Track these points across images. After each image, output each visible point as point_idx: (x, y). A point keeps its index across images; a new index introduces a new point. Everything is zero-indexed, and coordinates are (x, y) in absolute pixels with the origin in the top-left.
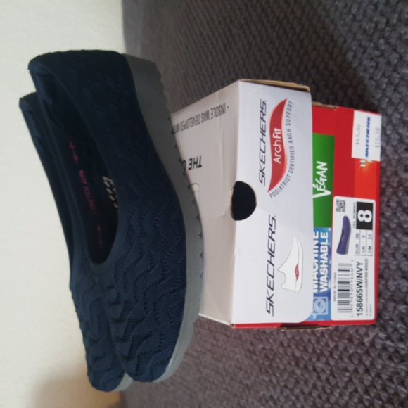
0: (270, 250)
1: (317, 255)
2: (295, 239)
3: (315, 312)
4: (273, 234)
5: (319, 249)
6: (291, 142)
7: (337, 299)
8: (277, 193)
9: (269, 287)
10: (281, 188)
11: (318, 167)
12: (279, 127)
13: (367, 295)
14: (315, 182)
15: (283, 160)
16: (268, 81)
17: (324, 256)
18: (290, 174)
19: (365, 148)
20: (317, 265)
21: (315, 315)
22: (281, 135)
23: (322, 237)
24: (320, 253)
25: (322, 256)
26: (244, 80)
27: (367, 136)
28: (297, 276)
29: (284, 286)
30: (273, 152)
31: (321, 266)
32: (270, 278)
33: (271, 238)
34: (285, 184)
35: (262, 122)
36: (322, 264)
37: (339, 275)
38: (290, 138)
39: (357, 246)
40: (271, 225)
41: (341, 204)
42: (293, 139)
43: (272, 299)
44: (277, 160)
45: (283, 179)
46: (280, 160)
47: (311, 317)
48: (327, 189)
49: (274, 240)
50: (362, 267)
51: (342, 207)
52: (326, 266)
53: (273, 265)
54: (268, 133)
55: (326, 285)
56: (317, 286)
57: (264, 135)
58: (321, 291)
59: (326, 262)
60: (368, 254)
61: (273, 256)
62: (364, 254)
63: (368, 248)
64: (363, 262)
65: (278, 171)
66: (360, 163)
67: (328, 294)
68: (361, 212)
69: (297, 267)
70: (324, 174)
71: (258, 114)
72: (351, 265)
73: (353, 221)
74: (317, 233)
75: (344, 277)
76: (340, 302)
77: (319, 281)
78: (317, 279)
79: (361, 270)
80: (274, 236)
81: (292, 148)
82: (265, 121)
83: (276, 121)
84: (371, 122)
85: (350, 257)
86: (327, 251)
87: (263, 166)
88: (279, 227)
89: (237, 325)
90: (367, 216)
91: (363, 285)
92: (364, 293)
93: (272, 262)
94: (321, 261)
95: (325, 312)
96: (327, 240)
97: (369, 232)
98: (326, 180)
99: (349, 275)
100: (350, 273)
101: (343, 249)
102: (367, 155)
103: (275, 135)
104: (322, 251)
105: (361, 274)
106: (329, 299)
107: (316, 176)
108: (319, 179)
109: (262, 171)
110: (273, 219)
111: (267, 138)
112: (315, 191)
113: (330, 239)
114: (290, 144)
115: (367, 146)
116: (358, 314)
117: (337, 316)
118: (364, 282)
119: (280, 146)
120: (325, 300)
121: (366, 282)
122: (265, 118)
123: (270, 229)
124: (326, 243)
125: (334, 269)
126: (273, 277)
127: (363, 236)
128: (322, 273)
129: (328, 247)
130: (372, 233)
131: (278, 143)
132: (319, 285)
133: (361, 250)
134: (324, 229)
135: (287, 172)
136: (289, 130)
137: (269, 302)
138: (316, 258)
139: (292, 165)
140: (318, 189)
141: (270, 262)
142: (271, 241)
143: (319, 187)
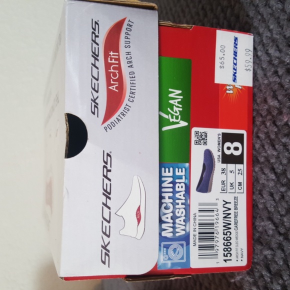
0: (106, 191)
1: (171, 195)
2: (135, 178)
3: (169, 259)
4: (109, 173)
5: (174, 188)
7: (198, 243)
8: (113, 125)
9: (105, 234)
10: (118, 120)
11: (171, 95)
13: (237, 238)
17: (180, 195)
18: (129, 103)
20: (171, 205)
21: (169, 262)
23: (177, 174)
24: (175, 192)
25: (177, 195)
29: (122, 232)
31: (177, 206)
32: (105, 223)
33: (106, 177)
34: (124, 115)
35: (95, 45)
36: (178, 204)
37: (200, 216)
38: (130, 62)
39: (223, 182)
40: (106, 162)
41: (202, 136)
42: (134, 63)
43: (108, 248)
44: (113, 88)
48: (182, 119)
49: (110, 180)
50: (231, 206)
51: (203, 139)
52: (184, 206)
53: (109, 208)
55: (183, 227)
57: (97, 59)
58: (177, 235)
59: (184, 201)
60: (237, 191)
61: (110, 198)
62: (233, 191)
63: (237, 184)
64: (232, 201)
66: (226, 90)
67: (186, 238)
68: (227, 144)
69: (139, 209)
70: (179, 103)
72: (216, 204)
74: (171, 169)
75: (207, 218)
76: (201, 247)
77: (174, 223)
78: (172, 221)
79: (230, 209)
80: (110, 175)
81: (131, 73)
85: (215, 195)
86: (184, 189)
87: (95, 94)
88: (116, 165)
90: (236, 149)
91: (232, 226)
92: (233, 236)
93: (109, 205)
94: (177, 201)
95: (182, 258)
96: (184, 177)
97: (239, 166)
99: (213, 216)
100: (215, 213)
101: (204, 186)
104: (177, 189)
105: (229, 214)
106: (188, 244)
108: (172, 110)
109: (94, 101)
110: (108, 155)
113: (188, 176)
116: (225, 261)
117: (197, 262)
118: (233, 223)
120: (182, 245)
121: (236, 223)
123: (104, 167)
124: (183, 180)
125: (194, 209)
126: (109, 222)
127: (231, 172)
128: (178, 215)
129: (185, 184)
130: (243, 167)
131: (115, 68)
132: (174, 228)
133: (229, 187)
134: (180, 165)
135: (126, 102)
137: (104, 251)
139: (133, 93)
140: (171, 120)
141: (105, 205)
142: (106, 181)
143: (173, 118)
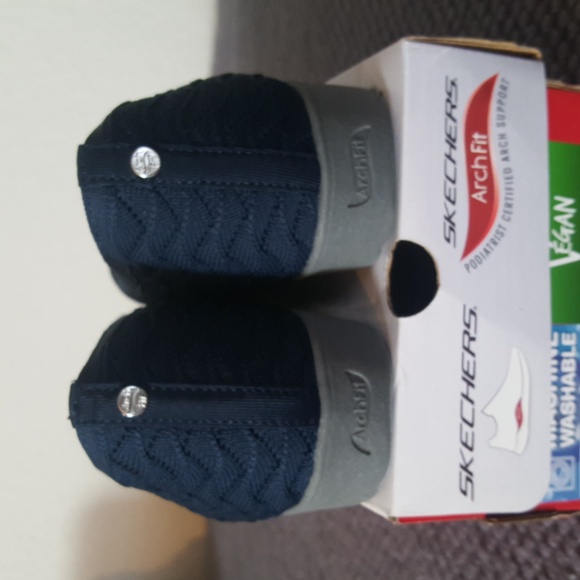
0: (467, 373)
1: (555, 378)
2: (515, 351)
3: (552, 486)
4: (472, 343)
5: (558, 367)
6: (506, 159)
8: (479, 260)
9: (465, 445)
10: (487, 252)
11: (558, 208)
12: (484, 130)
14: (553, 238)
15: (491, 195)
16: (460, 40)
17: (568, 379)
18: (505, 224)
20: (555, 397)
21: (551, 492)
22: (486, 147)
23: (564, 342)
24: (560, 374)
25: (564, 380)
26: (413, 38)
28: (520, 422)
29: (495, 443)
30: (471, 179)
31: (563, 398)
32: (465, 427)
33: (467, 349)
34: (495, 243)
35: (450, 122)
36: (564, 394)
38: (505, 152)
40: (468, 325)
42: (512, 154)
43: (470, 468)
44: (479, 197)
45: (491, 234)
46: (485, 196)
47: (547, 494)
48: (573, 249)
49: (473, 354)
52: (574, 398)
53: (472, 402)
54: (460, 143)
55: (571, 433)
56: (554, 437)
57: (453, 147)
58: (563, 445)
59: (573, 389)
61: (473, 385)
65: (481, 219)
69: (519, 406)
70: (570, 220)
71: (441, 106)
74: (556, 335)
77: (558, 426)
78: (554, 423)
80: (473, 346)
81: (508, 171)
82: (454, 120)
83: (477, 118)
86: (574, 368)
87: (451, 208)
88: (483, 328)
89: (403, 520)
93: (471, 396)
94: (564, 389)
95: (569, 484)
96: (574, 349)
98: (572, 232)
103: (476, 146)
104: (564, 369)
106: (577, 460)
107: (554, 226)
108: (559, 231)
109: (449, 219)
110: (471, 312)
111: (460, 155)
112: (553, 255)
114: (506, 164)
119: (484, 168)
120: (569, 462)
122: (455, 113)
123: (466, 332)
124: (573, 354)
126: (471, 425)
128: (564, 412)
129: (578, 360)
131: (481, 162)
132: (558, 434)
134: (570, 327)
135: (498, 220)
136: (502, 136)
137: (465, 474)
138: (554, 383)
139: (510, 206)
140: (558, 251)
141: (466, 397)
142: (468, 356)
143: (559, 246)
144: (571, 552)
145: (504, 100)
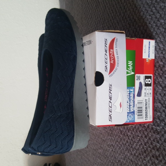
0: (110, 97)
1: (129, 98)
2: (119, 93)
3: (128, 119)
4: (111, 91)
5: (130, 95)
6: (117, 54)
7: (137, 114)
8: (112, 75)
9: (110, 111)
10: (114, 73)
11: (129, 63)
12: (113, 49)
13: (149, 112)
15: (114, 62)
16: (108, 31)
17: (132, 98)
18: (117, 67)
19: (148, 54)
20: (129, 101)
21: (128, 121)
22: (113, 52)
23: (131, 91)
24: (130, 97)
25: (131, 98)
26: (98, 31)
27: (149, 49)
28: (121, 107)
30: (110, 59)
31: (131, 102)
32: (110, 108)
33: (110, 93)
34: (115, 71)
35: (106, 47)
36: (131, 101)
37: (138, 105)
38: (117, 53)
39: (145, 93)
40: (110, 88)
41: (138, 77)
42: (118, 53)
43: (111, 116)
44: (112, 62)
46: (113, 62)
47: (127, 121)
48: (132, 72)
49: (111, 94)
50: (147, 101)
51: (139, 78)
52: (133, 102)
53: (111, 103)
54: (108, 52)
55: (133, 109)
56: (129, 110)
57: (106, 52)
58: (131, 111)
59: (133, 100)
60: (150, 96)
61: (111, 100)
62: (148, 96)
63: (149, 93)
64: (148, 99)
66: (146, 60)
67: (134, 112)
68: (147, 80)
69: (121, 103)
70: (131, 66)
71: (104, 44)
72: (143, 101)
73: (143, 83)
74: (129, 89)
75: (140, 105)
76: (138, 115)
77: (130, 107)
78: (129, 107)
79: (147, 102)
81: (118, 57)
82: (107, 47)
83: (111, 46)
84: (150, 43)
85: (142, 98)
86: (133, 96)
87: (106, 65)
88: (113, 88)
89: (98, 126)
90: (149, 81)
91: (148, 108)
92: (148, 111)
93: (111, 102)
94: (131, 100)
95: (132, 119)
97: (150, 87)
98: (132, 68)
99: (142, 105)
100: (143, 103)
101: (139, 95)
102: (149, 57)
103: (111, 52)
104: (131, 96)
105: (147, 104)
106: (134, 114)
107: (128, 67)
108: (129, 68)
109: (106, 67)
110: (111, 85)
111: (108, 54)
112: (127, 73)
113: (134, 91)
114: (117, 55)
115: (149, 53)
116: (146, 119)
117: (137, 120)
118: (148, 107)
119: (113, 56)
120: (132, 115)
121: (149, 107)
122: (107, 46)
124: (133, 93)
125: (136, 103)
126: (111, 107)
127: (148, 89)
128: (131, 105)
129: (133, 94)
130: (151, 87)
131: (112, 55)
132: (130, 109)
133: (147, 95)
134: (132, 87)
135: (116, 67)
136: (116, 50)
138: (128, 99)
139: (118, 64)
140: (129, 72)
141: (110, 102)
142: (110, 94)
143: (129, 71)
144: (138, 132)
145: (117, 43)
